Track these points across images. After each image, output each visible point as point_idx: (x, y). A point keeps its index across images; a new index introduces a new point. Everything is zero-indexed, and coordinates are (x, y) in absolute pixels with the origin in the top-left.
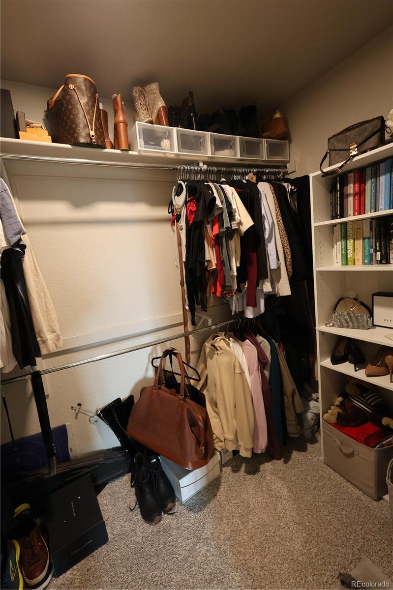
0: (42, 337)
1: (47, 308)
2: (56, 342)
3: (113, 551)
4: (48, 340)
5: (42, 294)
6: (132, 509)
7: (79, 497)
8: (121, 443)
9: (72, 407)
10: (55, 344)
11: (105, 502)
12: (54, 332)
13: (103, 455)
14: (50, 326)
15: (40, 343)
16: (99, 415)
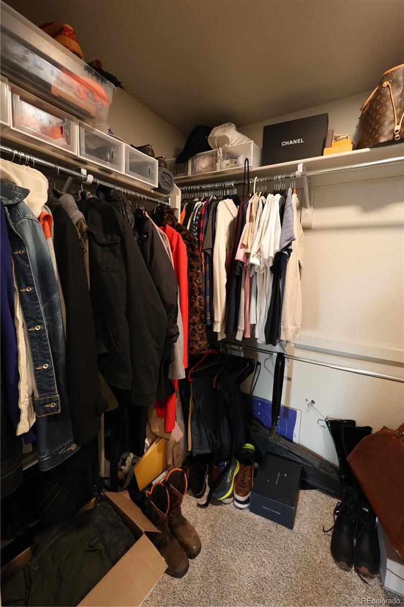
0: (284, 326)
1: (296, 304)
2: (295, 334)
3: (292, 541)
4: (289, 330)
5: (295, 291)
6: (325, 530)
7: (286, 475)
8: (339, 465)
9: (307, 400)
10: (293, 335)
11: (306, 500)
12: (295, 325)
13: (320, 462)
14: (294, 320)
15: (282, 330)
16: (327, 423)
